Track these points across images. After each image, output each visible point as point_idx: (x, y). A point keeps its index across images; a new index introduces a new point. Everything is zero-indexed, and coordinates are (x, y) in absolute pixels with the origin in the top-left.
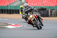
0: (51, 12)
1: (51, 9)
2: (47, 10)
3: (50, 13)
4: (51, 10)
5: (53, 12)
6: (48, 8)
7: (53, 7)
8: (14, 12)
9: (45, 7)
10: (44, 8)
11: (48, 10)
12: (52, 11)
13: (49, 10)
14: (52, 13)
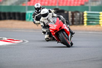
0: (73, 16)
1: (73, 11)
2: (66, 12)
3: (70, 19)
4: (73, 13)
5: (76, 16)
6: (68, 10)
7: (77, 7)
8: (7, 17)
9: (62, 7)
10: (60, 9)
11: (68, 14)
12: (75, 14)
13: (70, 12)
14: (75, 19)
